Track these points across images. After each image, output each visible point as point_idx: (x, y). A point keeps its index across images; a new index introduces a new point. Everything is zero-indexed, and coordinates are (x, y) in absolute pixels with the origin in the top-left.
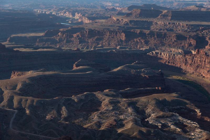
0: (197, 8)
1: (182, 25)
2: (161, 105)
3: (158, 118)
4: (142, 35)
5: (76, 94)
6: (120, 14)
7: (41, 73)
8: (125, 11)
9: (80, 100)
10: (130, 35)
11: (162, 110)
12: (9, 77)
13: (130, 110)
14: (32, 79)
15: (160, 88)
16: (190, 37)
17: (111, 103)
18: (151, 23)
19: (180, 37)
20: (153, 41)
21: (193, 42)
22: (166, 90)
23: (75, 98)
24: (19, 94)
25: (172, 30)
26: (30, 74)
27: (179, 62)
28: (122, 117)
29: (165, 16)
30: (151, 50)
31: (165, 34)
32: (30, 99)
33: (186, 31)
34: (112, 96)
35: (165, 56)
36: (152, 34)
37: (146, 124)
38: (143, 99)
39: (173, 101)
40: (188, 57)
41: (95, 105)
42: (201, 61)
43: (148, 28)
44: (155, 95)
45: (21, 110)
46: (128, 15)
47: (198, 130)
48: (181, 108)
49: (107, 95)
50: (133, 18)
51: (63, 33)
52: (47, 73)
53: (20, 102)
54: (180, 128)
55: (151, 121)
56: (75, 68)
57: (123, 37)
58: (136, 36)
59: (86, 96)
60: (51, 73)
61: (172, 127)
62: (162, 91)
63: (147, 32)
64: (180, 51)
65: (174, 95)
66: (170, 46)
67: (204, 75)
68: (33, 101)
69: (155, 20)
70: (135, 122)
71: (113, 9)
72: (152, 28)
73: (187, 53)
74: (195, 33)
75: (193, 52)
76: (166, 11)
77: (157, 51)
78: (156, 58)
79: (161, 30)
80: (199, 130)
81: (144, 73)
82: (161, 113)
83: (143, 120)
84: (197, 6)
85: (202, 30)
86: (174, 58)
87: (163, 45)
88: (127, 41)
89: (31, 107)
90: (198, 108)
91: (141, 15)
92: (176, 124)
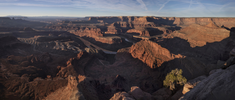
1: (74, 25)
2: (70, 44)
3: (70, 47)
4: (65, 27)
5: (50, 41)
6: (60, 22)
7: (41, 36)
8: (61, 22)
9: (51, 43)
10: (62, 27)
11: (71, 45)
12: (34, 37)
13: (63, 45)
14: (39, 38)
17: (58, 44)
18: (67, 24)
19: (74, 28)
20: (68, 29)
21: (77, 29)
22: (72, 40)
23: (49, 42)
24: (36, 41)
25: (72, 26)
26: (39, 36)
27: (74, 33)
28: (61, 47)
29: (70, 23)
30: (67, 31)
31: (71, 27)
32: (39, 42)
34: (58, 42)
35: (71, 32)
36: (68, 27)
37: (67, 49)
38: (66, 43)
39: (73, 43)
40: (76, 32)
41: (55, 44)
43: (67, 26)
44: (69, 42)
45: (36, 45)
46: (62, 23)
47: (79, 50)
49: (57, 42)
50: (63, 23)
51: (47, 27)
52: (43, 36)
53: (36, 43)
55: (68, 48)
56: (49, 35)
57: (61, 28)
58: (64, 27)
59: (52, 42)
60: (44, 36)
61: (73, 49)
62: (71, 40)
63: (66, 26)
66: (72, 30)
68: (39, 43)
69: (68, 24)
70: (64, 48)
71: (59, 21)
72: (68, 25)
73: (76, 31)
78: (69, 32)
81: (66, 36)
82: (70, 46)
83: (66, 48)
86: (73, 32)
87: (70, 29)
88: (62, 29)
89: (39, 44)
90: (79, 44)
91: (65, 22)
92: (74, 49)
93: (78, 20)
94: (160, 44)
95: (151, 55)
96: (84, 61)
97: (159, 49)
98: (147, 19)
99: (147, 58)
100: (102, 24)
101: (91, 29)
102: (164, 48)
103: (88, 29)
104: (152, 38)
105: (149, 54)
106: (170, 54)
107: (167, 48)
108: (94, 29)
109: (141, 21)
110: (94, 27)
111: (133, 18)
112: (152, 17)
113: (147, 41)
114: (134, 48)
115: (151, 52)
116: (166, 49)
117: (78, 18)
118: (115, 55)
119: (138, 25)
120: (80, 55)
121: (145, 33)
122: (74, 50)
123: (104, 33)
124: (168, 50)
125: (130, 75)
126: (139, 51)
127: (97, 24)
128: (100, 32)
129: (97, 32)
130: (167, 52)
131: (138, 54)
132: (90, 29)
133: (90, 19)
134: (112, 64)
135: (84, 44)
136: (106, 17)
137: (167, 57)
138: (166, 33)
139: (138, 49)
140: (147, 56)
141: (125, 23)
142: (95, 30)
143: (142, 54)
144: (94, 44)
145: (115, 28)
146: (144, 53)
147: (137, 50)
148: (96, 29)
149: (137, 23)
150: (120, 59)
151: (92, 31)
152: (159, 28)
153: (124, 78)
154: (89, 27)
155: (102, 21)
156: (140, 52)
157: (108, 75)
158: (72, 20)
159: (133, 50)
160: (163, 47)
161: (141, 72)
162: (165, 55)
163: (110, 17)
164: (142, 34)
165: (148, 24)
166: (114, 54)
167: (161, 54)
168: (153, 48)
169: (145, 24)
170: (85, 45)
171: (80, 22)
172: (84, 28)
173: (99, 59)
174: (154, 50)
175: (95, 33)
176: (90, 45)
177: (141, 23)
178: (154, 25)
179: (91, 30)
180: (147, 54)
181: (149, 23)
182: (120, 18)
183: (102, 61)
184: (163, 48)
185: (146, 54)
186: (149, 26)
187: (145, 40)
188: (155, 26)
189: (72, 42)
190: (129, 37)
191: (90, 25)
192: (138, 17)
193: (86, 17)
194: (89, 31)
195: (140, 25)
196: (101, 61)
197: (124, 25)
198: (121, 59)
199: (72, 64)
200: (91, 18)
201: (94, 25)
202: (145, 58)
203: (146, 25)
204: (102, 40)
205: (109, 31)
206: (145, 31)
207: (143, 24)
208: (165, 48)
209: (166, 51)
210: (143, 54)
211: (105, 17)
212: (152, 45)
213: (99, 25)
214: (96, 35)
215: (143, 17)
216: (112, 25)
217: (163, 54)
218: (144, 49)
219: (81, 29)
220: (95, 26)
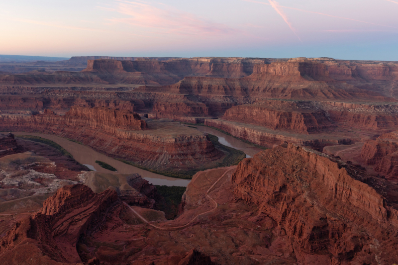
0: (40, 73)
2: (15, 164)
3: (13, 177)
11: (17, 169)
15: (12, 149)
16: (36, 99)
19: (26, 100)
21: (41, 104)
22: (19, 149)
25: (16, 93)
27: (28, 122)
29: (7, 80)
31: (10, 98)
33: (32, 93)
39: (27, 159)
40: (37, 117)
42: (49, 120)
44: (7, 156)
48: (37, 164)
54: (38, 182)
55: (6, 181)
61: (30, 182)
64: (28, 112)
65: (28, 153)
66: (17, 108)
67: (54, 132)
73: (35, 114)
74: (41, 95)
75: (41, 112)
76: (7, 76)
77: (3, 114)
78: (4, 121)
79: (4, 94)
80: (56, 180)
84: (39, 71)
85: (47, 92)
87: (9, 108)
90: (53, 160)
92: (33, 179)
93: (43, 70)
94: (344, 166)
95: (308, 200)
96: (76, 218)
97: (340, 184)
98: (300, 69)
99: (293, 207)
100: (137, 86)
101: (97, 104)
102: (362, 184)
103: (85, 103)
104: (316, 141)
105: (298, 195)
106: (384, 210)
107: (370, 184)
108: (108, 102)
109: (280, 77)
110: (107, 96)
111: (247, 65)
112: (323, 61)
113: (294, 150)
114: (246, 168)
115: (309, 188)
116: (369, 188)
117: (41, 62)
118: (185, 188)
119: (264, 91)
120: (60, 198)
121: (289, 121)
122: (33, 186)
123: (147, 116)
124: (378, 191)
125: (231, 253)
126: (266, 181)
127: (120, 85)
128: (131, 113)
129: (118, 113)
130: (373, 197)
131: (262, 189)
132: (91, 103)
133: (91, 64)
134: (175, 216)
135: (73, 161)
136: (151, 58)
137: (371, 218)
138: (376, 128)
139: (261, 173)
140: (294, 200)
141: (218, 82)
142: (112, 105)
143: (275, 193)
144: (112, 156)
145: (186, 100)
146: (284, 188)
147: (258, 178)
148: (115, 102)
149: (262, 85)
150: (199, 203)
151: (102, 113)
152: (347, 105)
153: (213, 259)
154: (88, 97)
155: (137, 75)
156: (266, 184)
157: (162, 252)
158: (13, 67)
159: (246, 175)
160: (356, 178)
161: (267, 247)
162: (361, 206)
163: (167, 58)
164: (280, 122)
165: (306, 87)
166: (179, 187)
167: (344, 200)
168: (315, 174)
169: (292, 86)
170: (78, 163)
171: (49, 79)
172: (69, 102)
173: (131, 204)
174: (318, 184)
175: (113, 119)
176: (97, 162)
177: (276, 85)
178: (326, 91)
179: (96, 108)
180: (292, 192)
181: (307, 84)
182: (202, 63)
183: (140, 209)
184: (356, 182)
185: (290, 192)
186: (308, 94)
187: (289, 147)
188: (331, 96)
189: (20, 156)
190: (233, 133)
191: (91, 88)
192: (267, 62)
193: (73, 58)
194: (88, 112)
195: (274, 91)
196: (136, 211)
197: (216, 91)
198: (203, 202)
199: (28, 236)
200: (95, 62)
201: (108, 89)
202: (285, 207)
203: (294, 92)
204: (139, 141)
205: (163, 108)
206: (290, 115)
207: (285, 86)
208: (365, 181)
209: (368, 195)
210: (277, 190)
211: (146, 58)
212: (312, 166)
213: (127, 89)
214: (118, 124)
215: (285, 60)
216: (172, 89)
217: (355, 203)
218: (281, 174)
219: (59, 106)
220: (114, 91)
